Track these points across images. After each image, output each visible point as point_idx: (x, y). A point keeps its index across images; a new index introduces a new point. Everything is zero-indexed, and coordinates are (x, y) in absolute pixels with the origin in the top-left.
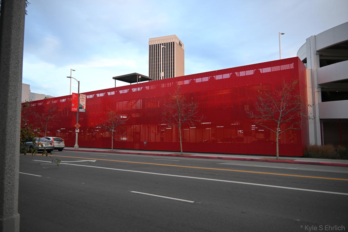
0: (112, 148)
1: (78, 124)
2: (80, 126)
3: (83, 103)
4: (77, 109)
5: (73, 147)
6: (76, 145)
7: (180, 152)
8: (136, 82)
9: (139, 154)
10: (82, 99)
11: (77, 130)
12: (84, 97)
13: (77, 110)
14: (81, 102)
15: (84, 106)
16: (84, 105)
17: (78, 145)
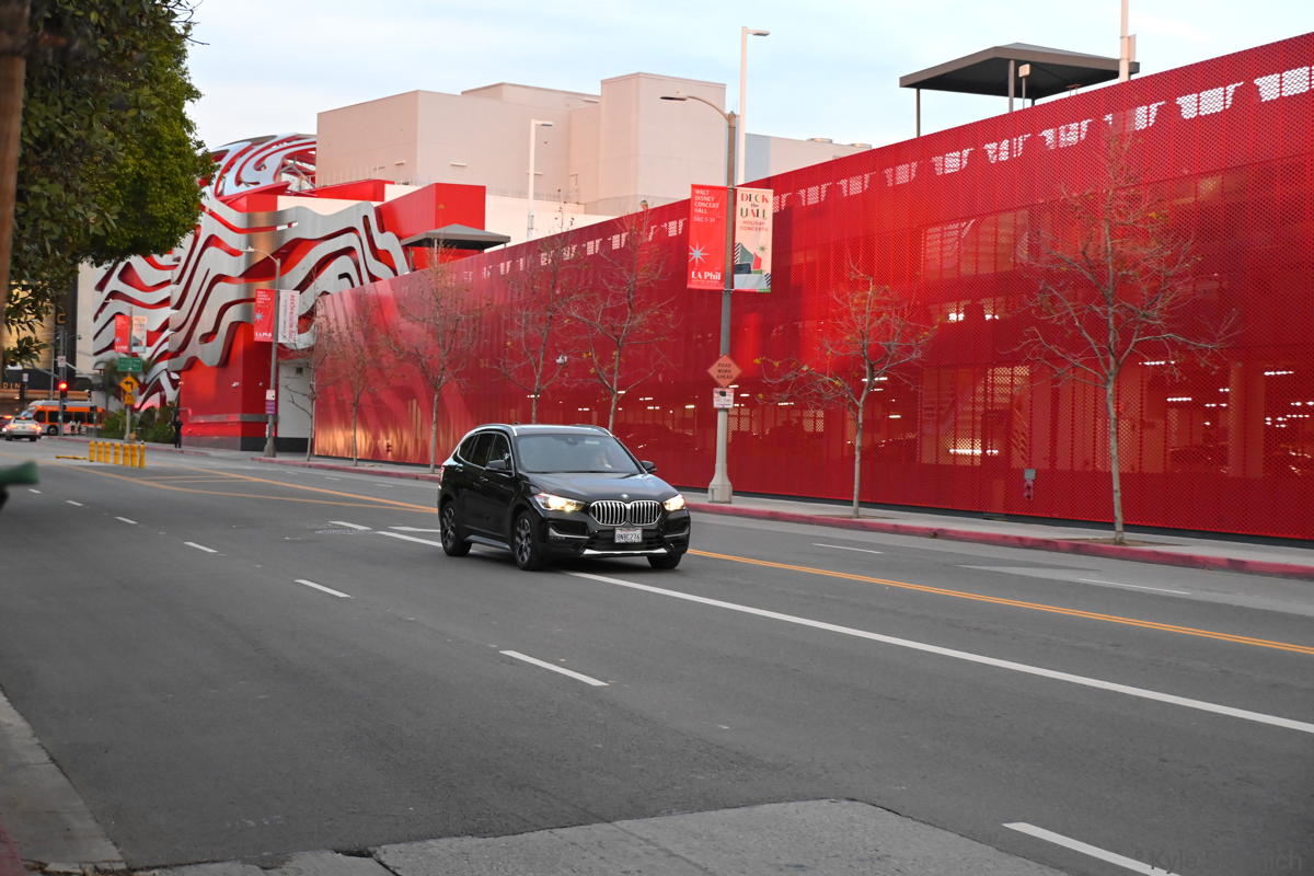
1: (724, 359)
2: (736, 371)
3: (755, 237)
4: (718, 276)
5: (705, 490)
6: (720, 480)
9: (935, 534)
10: (750, 217)
11: (723, 394)
12: (761, 206)
13: (721, 281)
14: (742, 237)
15: (760, 255)
16: (762, 249)
17: (728, 483)
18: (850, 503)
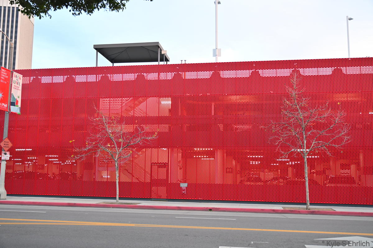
0: (117, 197)
1: (6, 140)
2: (10, 145)
3: (17, 92)
7: (305, 204)
8: (156, 60)
9: (211, 210)
10: (16, 85)
11: (5, 154)
12: (19, 81)
13: (7, 107)
14: (13, 91)
16: (19, 97)
17: (6, 191)
18: (115, 198)
